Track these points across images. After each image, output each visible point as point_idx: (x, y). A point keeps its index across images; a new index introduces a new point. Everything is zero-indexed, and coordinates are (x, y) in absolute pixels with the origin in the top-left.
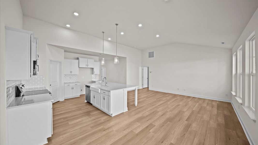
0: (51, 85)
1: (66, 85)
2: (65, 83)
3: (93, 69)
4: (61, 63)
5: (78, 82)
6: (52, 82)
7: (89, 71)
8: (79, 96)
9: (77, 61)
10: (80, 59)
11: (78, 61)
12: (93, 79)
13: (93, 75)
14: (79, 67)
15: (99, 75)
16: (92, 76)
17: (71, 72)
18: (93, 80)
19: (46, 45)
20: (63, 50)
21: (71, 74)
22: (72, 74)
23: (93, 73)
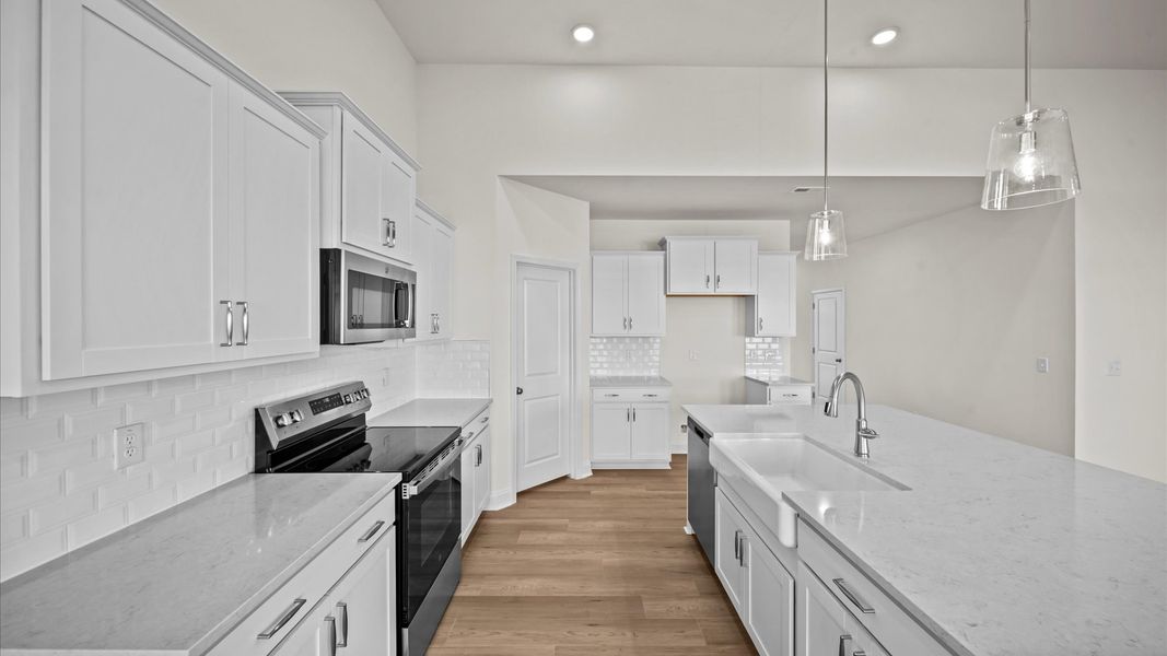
0: (520, 392)
1: (601, 393)
2: (596, 382)
3: (748, 300)
4: (574, 271)
5: (662, 381)
6: (529, 375)
7: (729, 314)
8: (664, 462)
9: (658, 256)
10: (672, 244)
11: (662, 258)
12: (752, 367)
13: (755, 340)
14: (665, 290)
15: (792, 338)
16: (749, 346)
17: (628, 323)
18: (751, 373)
19: (498, 180)
20: (587, 205)
21: (625, 333)
22: (633, 332)
23: (749, 330)
